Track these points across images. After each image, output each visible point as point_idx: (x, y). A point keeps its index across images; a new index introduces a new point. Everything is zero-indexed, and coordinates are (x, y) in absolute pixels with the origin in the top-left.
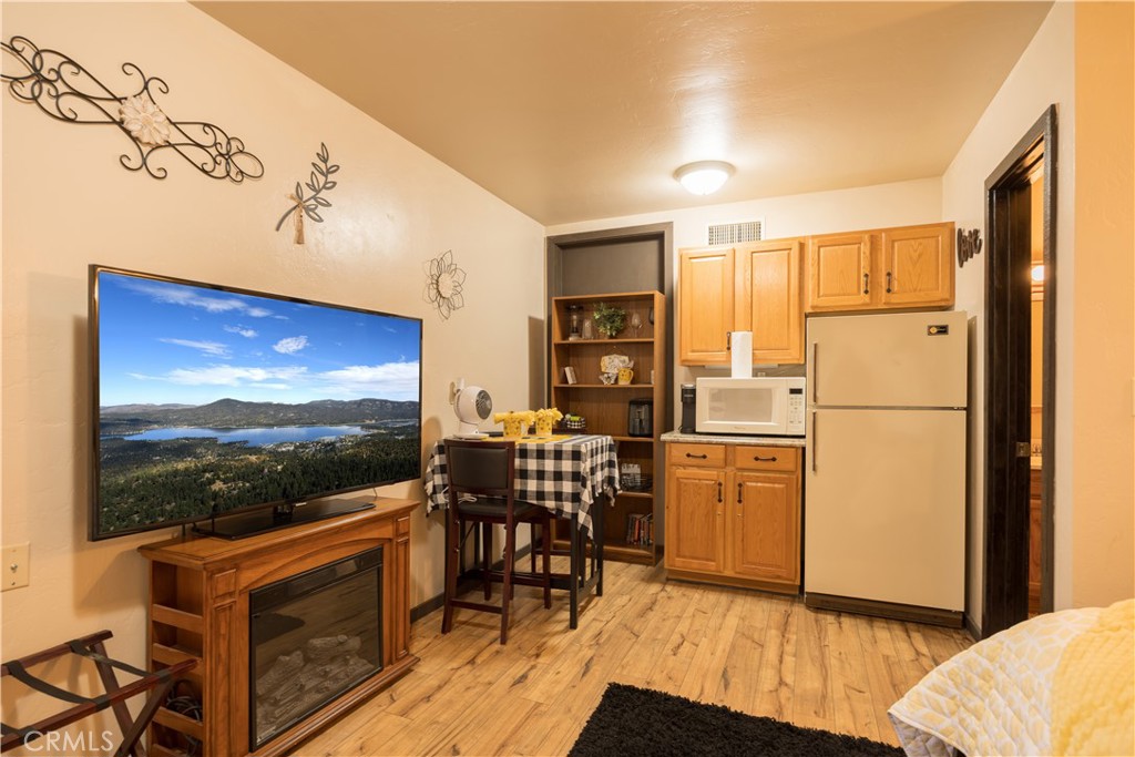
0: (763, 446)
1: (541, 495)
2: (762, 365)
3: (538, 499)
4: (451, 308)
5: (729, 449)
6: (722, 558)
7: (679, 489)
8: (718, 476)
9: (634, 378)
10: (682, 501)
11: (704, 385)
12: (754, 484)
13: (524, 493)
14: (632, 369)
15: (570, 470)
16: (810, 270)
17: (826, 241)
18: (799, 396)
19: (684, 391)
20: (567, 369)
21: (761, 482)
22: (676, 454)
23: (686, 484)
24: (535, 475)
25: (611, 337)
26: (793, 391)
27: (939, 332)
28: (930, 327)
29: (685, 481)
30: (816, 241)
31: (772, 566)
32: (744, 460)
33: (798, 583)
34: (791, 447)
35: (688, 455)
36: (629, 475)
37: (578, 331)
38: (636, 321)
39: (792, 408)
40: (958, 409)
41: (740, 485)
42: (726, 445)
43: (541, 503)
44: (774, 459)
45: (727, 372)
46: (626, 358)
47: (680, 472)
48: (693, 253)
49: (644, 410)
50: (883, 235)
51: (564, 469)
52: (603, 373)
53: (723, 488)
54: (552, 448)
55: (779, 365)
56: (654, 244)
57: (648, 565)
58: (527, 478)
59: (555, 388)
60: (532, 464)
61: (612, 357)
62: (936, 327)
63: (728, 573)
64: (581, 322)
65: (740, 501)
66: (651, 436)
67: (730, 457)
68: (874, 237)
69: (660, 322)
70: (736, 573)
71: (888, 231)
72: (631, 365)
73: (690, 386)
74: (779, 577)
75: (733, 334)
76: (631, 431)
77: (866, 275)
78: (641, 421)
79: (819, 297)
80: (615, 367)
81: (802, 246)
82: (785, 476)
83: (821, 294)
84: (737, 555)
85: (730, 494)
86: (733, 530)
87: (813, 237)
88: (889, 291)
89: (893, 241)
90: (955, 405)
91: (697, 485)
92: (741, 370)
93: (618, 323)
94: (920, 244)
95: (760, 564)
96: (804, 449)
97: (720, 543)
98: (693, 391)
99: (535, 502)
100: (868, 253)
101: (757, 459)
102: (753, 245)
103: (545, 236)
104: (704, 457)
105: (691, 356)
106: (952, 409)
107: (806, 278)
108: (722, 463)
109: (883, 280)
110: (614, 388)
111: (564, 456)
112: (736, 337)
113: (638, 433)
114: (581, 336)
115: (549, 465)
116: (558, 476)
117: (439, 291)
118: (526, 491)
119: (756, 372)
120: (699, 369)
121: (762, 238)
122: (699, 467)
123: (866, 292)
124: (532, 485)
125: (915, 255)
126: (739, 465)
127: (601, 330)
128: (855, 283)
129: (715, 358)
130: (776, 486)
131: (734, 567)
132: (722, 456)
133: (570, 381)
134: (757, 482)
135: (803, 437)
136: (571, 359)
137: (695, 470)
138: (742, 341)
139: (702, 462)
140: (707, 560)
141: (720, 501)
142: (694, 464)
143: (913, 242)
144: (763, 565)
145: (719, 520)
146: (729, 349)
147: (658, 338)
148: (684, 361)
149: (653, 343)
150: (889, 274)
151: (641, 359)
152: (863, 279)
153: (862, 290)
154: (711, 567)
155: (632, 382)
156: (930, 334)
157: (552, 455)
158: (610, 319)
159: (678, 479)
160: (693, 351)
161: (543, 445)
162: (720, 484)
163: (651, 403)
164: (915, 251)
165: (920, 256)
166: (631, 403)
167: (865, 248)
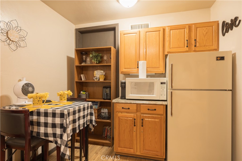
0: (151, 104)
1: (46, 135)
2: (149, 74)
3: (45, 137)
4: (18, 46)
5: (138, 105)
6: (136, 148)
7: (119, 121)
8: (134, 116)
9: (105, 78)
10: (121, 125)
11: (129, 81)
12: (148, 119)
13: (38, 133)
14: (104, 75)
15: (59, 123)
16: (167, 38)
17: (173, 28)
18: (164, 85)
19: (122, 83)
20: (82, 75)
21: (151, 118)
22: (118, 108)
23: (122, 119)
24: (43, 125)
25: (97, 63)
26: (162, 83)
27: (221, 59)
28: (217, 57)
29: (122, 118)
30: (169, 28)
31: (155, 151)
32: (144, 110)
33: (164, 157)
34: (162, 105)
35: (123, 108)
36: (104, 112)
37: (85, 61)
38: (105, 58)
39: (162, 90)
40: (229, 90)
41: (142, 120)
42: (137, 104)
43: (47, 138)
44: (155, 110)
45: (137, 76)
46: (103, 71)
47: (120, 114)
48: (125, 32)
49: (108, 90)
50: (193, 25)
51: (56, 122)
52: (95, 77)
53: (136, 121)
54: (51, 112)
55: (155, 74)
56: (112, 32)
57: (109, 147)
58: (40, 126)
59: (76, 82)
60: (42, 119)
61: (98, 71)
62: (220, 57)
63: (138, 153)
64: (86, 58)
65: (142, 126)
66: (110, 99)
67: (139, 109)
68: (190, 27)
69: (114, 58)
70: (141, 153)
71: (195, 24)
72: (104, 74)
73: (124, 81)
74: (157, 155)
75: (139, 62)
76: (104, 98)
77: (187, 40)
78: (107, 94)
79: (170, 49)
80: (99, 75)
81: (164, 30)
82: (160, 116)
83: (171, 47)
84: (141, 147)
85: (139, 123)
86: (140, 136)
87: (168, 26)
88: (195, 46)
89: (197, 28)
90: (227, 89)
91: (126, 119)
92: (142, 75)
93: (99, 58)
94: (207, 29)
95: (150, 150)
96: (167, 106)
97: (135, 143)
98: (125, 83)
99: (44, 138)
100: (188, 32)
101: (149, 109)
102: (146, 30)
103: (75, 28)
104: (129, 109)
105: (124, 70)
106: (226, 90)
107: (165, 41)
108: (135, 111)
109: (193, 42)
110: (98, 82)
111: (57, 116)
112: (141, 63)
113: (106, 98)
114: (86, 63)
115: (50, 120)
116: (54, 126)
117: (8, 37)
118: (40, 133)
119: (148, 76)
120: (127, 75)
121: (149, 27)
122: (127, 112)
123: (187, 46)
124: (42, 130)
125: (205, 33)
126: (142, 112)
127: (93, 61)
128: (183, 43)
129: (133, 71)
130: (156, 120)
131: (140, 151)
132: (135, 108)
133: (83, 80)
134: (149, 118)
135: (166, 101)
136: (84, 72)
137: (126, 114)
138: (142, 64)
139: (128, 110)
140: (130, 149)
141: (135, 126)
142: (125, 111)
143: (204, 28)
144: (151, 151)
145: (134, 133)
146: (138, 67)
147: (113, 63)
148: (122, 72)
149: (111, 65)
150: (195, 40)
151: (108, 72)
152: (186, 42)
153: (186, 46)
154: (132, 151)
155: (105, 80)
156: (217, 60)
157: (51, 115)
158: (96, 57)
159: (119, 117)
160: (125, 68)
161: (47, 110)
162: (135, 119)
163: (110, 87)
164: (205, 31)
165: (207, 33)
166: (104, 87)
167: (187, 31)
